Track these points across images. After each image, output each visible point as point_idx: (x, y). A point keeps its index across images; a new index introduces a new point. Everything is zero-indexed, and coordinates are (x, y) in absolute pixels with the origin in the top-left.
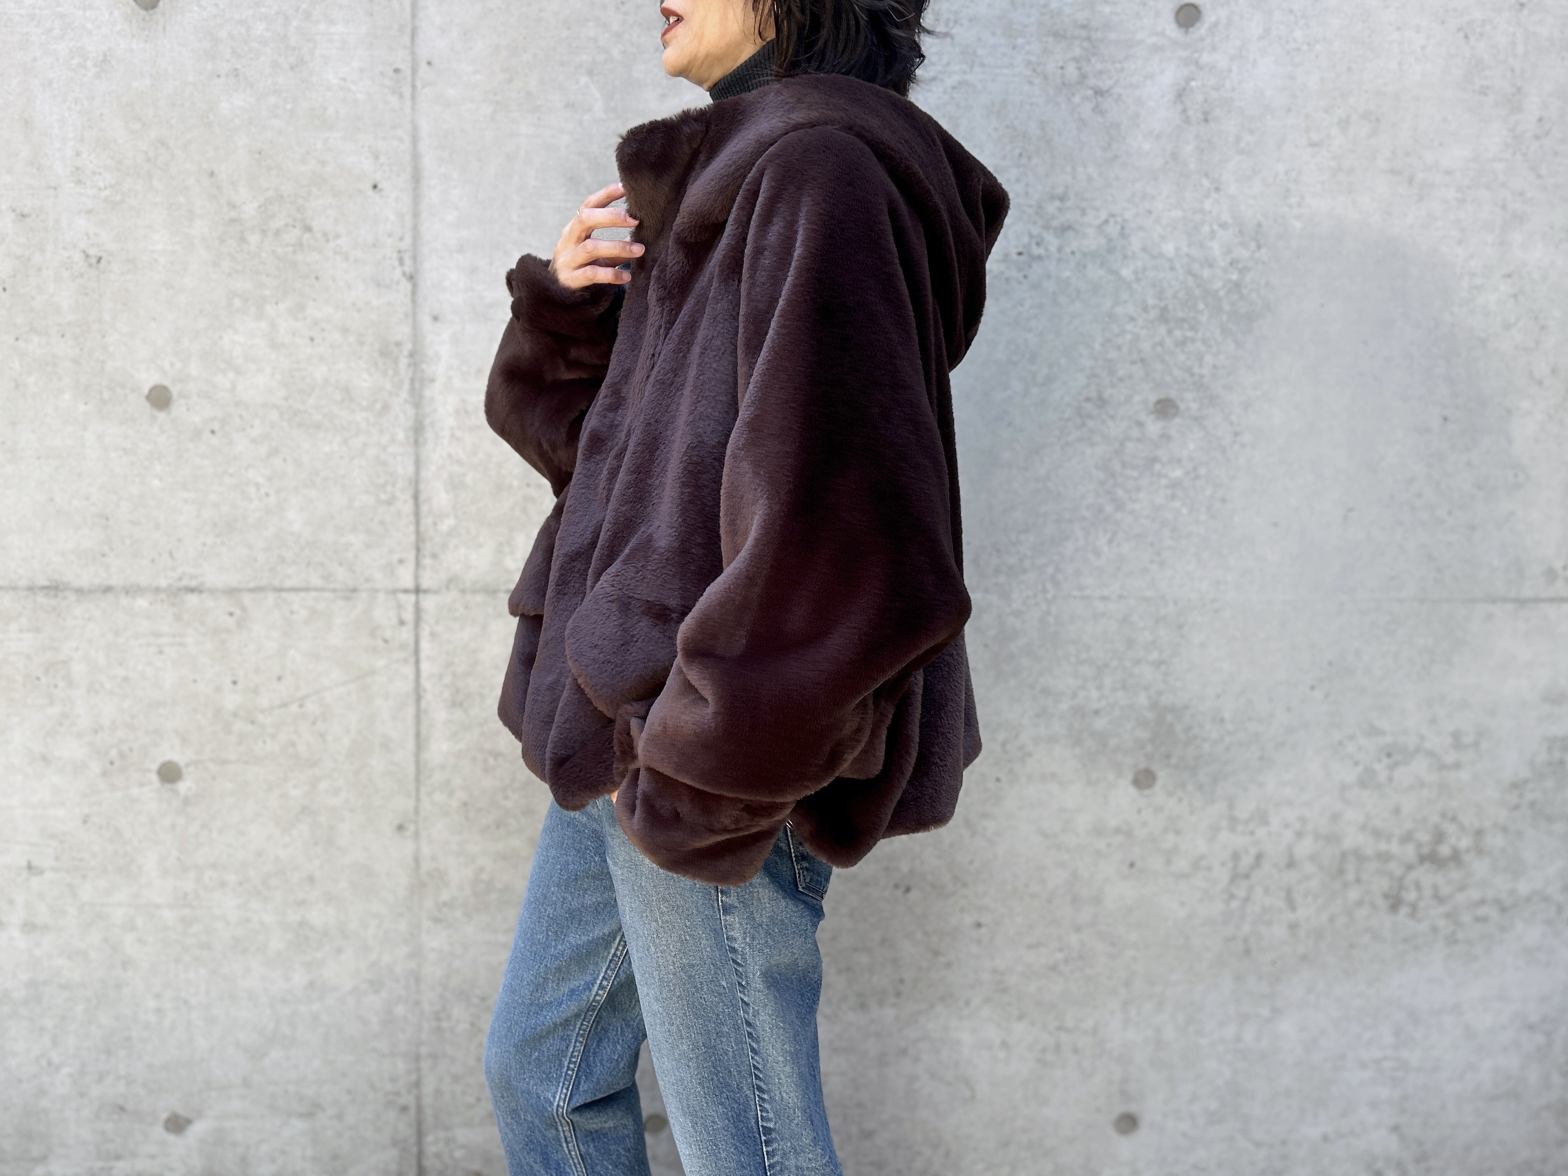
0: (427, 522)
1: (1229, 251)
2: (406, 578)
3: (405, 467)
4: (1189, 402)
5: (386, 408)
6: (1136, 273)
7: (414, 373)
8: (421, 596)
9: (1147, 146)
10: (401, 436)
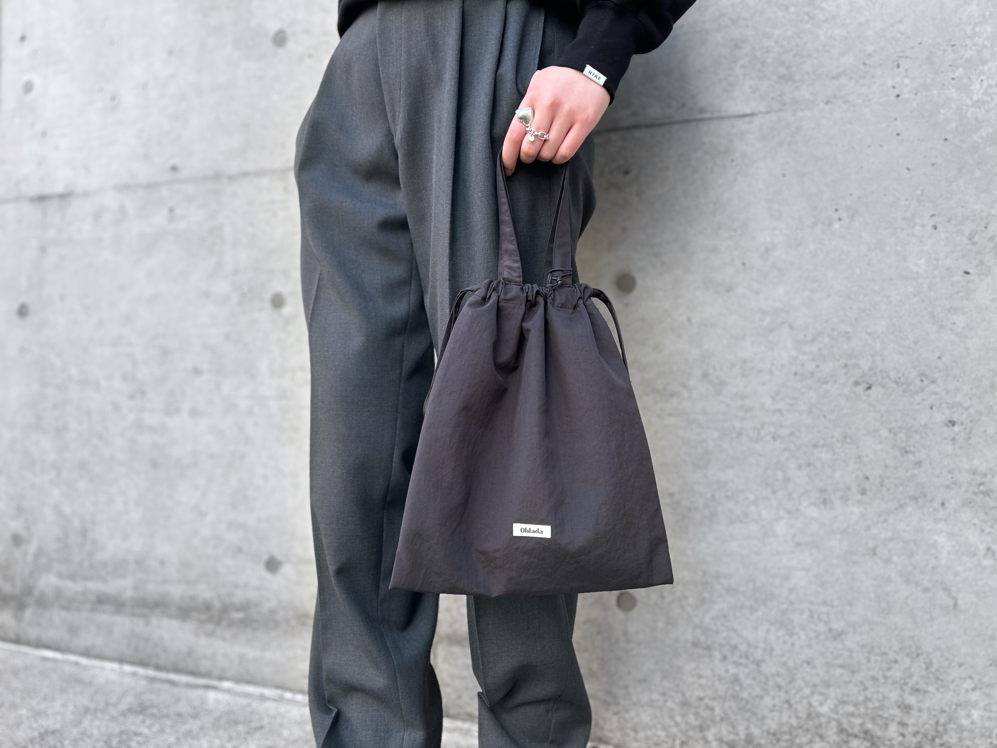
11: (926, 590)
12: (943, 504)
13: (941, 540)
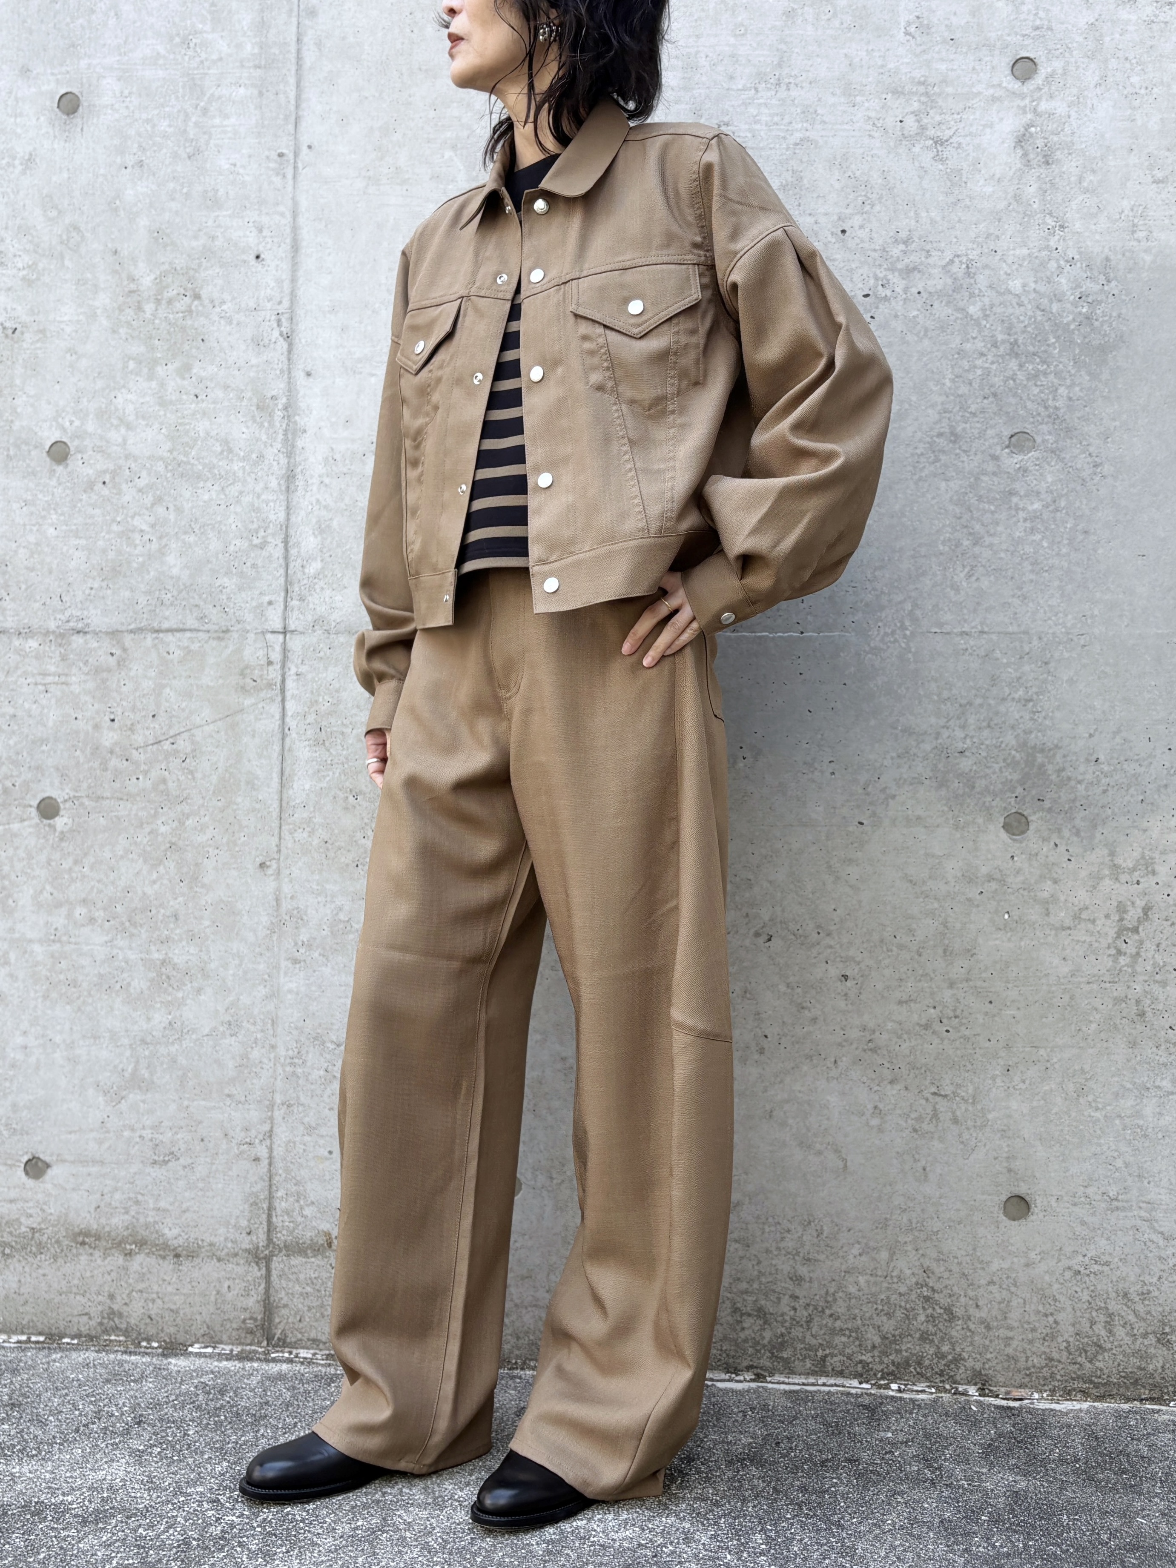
0: (294, 565)
1: (1079, 286)
2: (274, 619)
3: (277, 515)
4: (1045, 434)
5: (261, 456)
6: (984, 310)
7: (288, 425)
8: (288, 636)
9: (989, 189)
10: (274, 484)
11: (820, 1153)
12: (835, 1062)
13: (833, 1099)
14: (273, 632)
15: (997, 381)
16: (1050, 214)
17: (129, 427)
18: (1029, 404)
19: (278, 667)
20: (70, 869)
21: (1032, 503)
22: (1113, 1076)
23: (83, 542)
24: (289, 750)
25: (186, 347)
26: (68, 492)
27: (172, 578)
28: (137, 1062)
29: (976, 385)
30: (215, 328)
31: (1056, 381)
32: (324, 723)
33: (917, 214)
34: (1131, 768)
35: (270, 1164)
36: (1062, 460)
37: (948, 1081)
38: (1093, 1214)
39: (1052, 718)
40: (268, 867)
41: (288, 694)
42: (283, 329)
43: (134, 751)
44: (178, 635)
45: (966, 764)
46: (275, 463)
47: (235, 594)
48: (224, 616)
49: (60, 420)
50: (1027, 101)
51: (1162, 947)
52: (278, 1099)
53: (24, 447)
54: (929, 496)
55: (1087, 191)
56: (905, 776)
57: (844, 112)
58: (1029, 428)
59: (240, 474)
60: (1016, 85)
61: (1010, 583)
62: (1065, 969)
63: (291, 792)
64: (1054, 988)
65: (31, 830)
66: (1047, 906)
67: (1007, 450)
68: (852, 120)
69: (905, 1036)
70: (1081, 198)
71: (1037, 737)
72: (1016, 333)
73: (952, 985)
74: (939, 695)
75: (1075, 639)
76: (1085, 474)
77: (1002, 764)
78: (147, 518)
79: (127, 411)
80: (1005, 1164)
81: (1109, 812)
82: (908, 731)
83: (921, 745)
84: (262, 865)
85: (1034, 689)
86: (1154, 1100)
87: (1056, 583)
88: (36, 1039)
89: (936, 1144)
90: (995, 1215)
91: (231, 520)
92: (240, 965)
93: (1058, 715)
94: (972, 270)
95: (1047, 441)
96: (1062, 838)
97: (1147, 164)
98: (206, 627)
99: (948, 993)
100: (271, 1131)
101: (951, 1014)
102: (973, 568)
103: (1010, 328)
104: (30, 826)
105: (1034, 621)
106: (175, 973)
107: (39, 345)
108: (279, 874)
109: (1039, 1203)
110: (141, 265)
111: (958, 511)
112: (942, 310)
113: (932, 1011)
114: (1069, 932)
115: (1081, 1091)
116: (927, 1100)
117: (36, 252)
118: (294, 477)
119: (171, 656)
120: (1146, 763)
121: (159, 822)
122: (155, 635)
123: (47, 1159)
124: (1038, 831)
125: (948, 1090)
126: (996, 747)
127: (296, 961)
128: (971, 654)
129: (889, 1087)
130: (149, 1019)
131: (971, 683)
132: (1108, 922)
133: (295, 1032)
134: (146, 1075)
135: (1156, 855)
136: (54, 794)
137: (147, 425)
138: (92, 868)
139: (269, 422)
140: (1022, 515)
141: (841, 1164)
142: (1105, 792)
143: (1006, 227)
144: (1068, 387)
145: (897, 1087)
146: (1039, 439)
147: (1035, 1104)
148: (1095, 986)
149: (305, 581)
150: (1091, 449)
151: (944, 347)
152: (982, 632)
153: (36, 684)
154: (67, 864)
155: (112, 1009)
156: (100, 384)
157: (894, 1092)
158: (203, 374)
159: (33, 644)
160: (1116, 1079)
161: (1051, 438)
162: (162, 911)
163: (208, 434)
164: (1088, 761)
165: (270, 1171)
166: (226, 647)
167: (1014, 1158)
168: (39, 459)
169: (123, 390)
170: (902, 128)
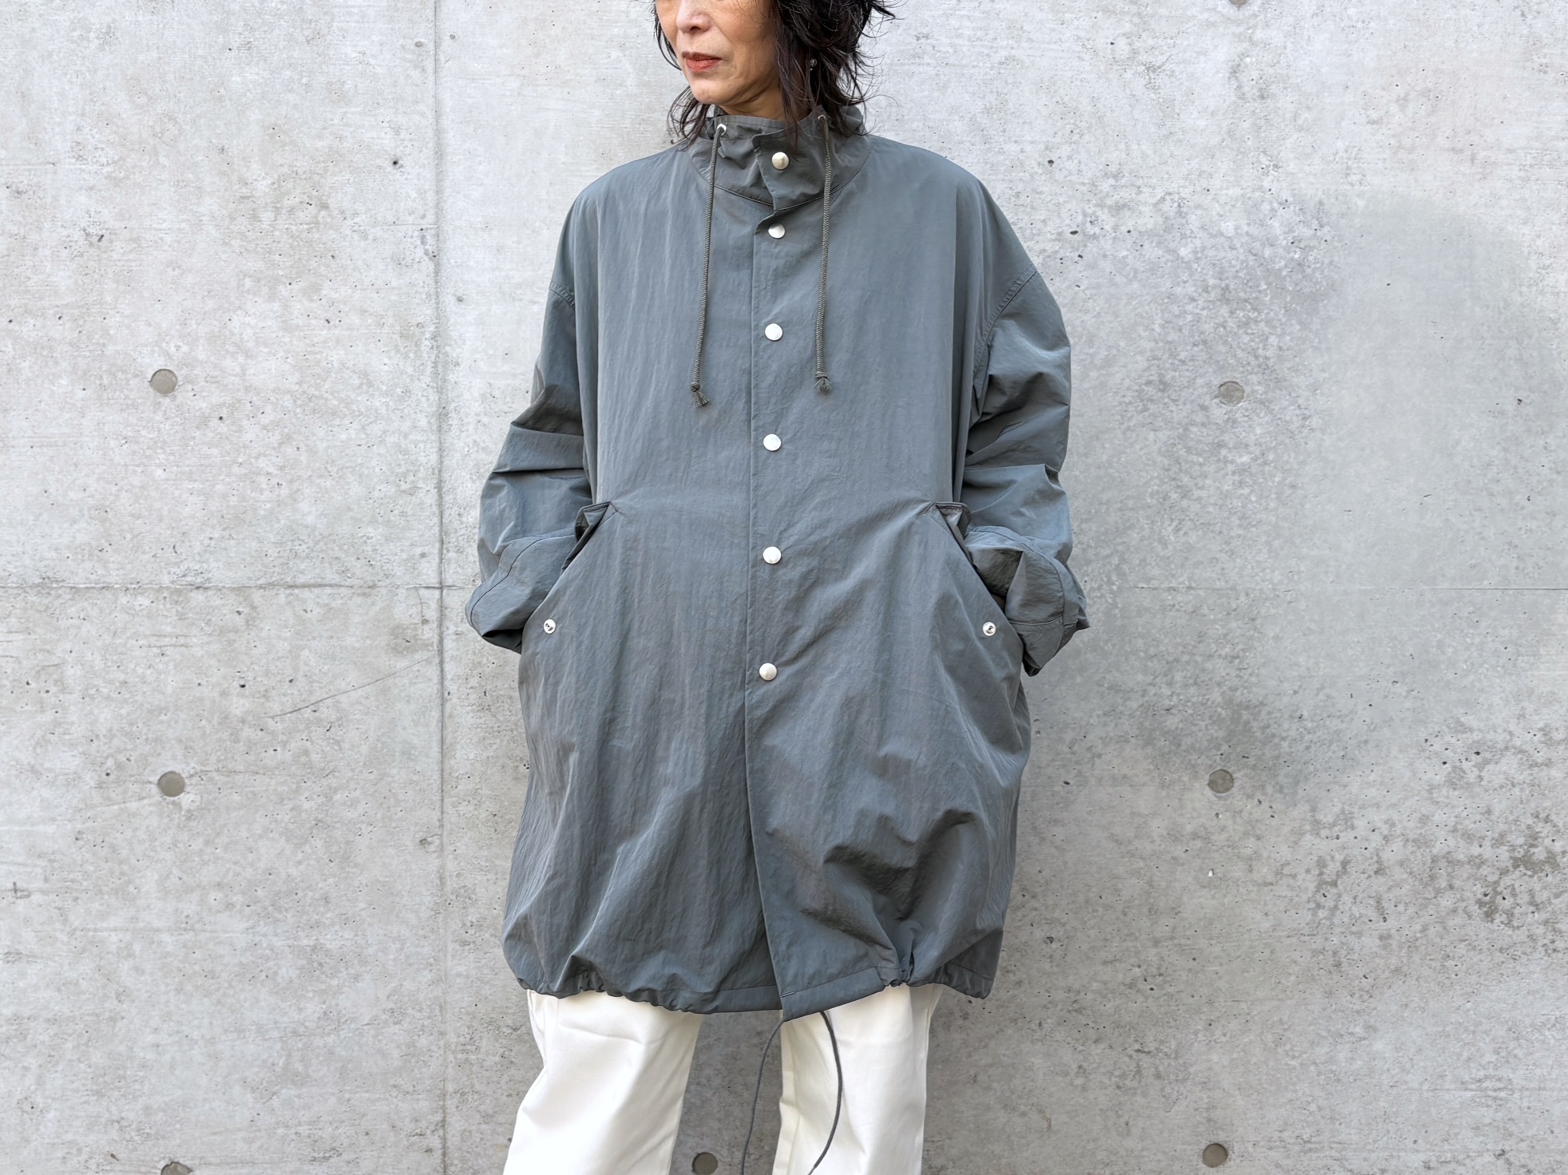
0: (450, 514)
1: (1291, 231)
2: (428, 572)
3: (428, 456)
4: (1254, 384)
5: (407, 392)
6: (1195, 252)
7: (437, 356)
8: (445, 591)
9: (1202, 123)
10: (423, 422)
14: (428, 588)
15: (1208, 327)
16: (1264, 152)
17: (248, 355)
18: (1240, 354)
19: (435, 625)
20: (201, 850)
21: (1241, 456)
22: (1310, 1025)
23: (197, 486)
24: (450, 716)
25: (313, 264)
26: (177, 428)
27: (307, 527)
28: (289, 1056)
29: (1186, 332)
30: (347, 244)
31: (1266, 329)
32: (488, 687)
33: (1127, 147)
34: (1334, 724)
35: (444, 1155)
36: (1271, 412)
37: (1151, 1039)
38: (1288, 1157)
39: (1257, 675)
40: (430, 844)
41: (447, 656)
42: (427, 247)
43: (270, 720)
44: (316, 591)
45: (1172, 722)
46: (424, 399)
47: (381, 545)
48: (370, 570)
49: (164, 344)
50: (1242, 29)
51: (1358, 899)
52: (450, 1087)
53: (120, 375)
54: (1137, 447)
55: (1301, 129)
56: (1111, 734)
57: (1053, 30)
58: (1237, 377)
59: (383, 411)
60: (1231, 11)
61: (1218, 538)
62: (1266, 925)
63: (453, 762)
64: (1256, 943)
65: (151, 808)
66: (1250, 862)
67: (1217, 400)
68: (1060, 39)
69: (1110, 996)
70: (1295, 136)
71: (1242, 694)
72: (1227, 278)
73: (1156, 943)
74: (1146, 652)
75: (1282, 595)
76: (1293, 427)
77: (1208, 722)
78: (274, 459)
79: (246, 338)
80: (1205, 1115)
81: (1312, 768)
82: (1115, 688)
83: (1128, 703)
84: (423, 842)
85: (1241, 646)
86: (1347, 1046)
87: (1264, 539)
88: (170, 1035)
89: (1139, 1099)
90: (1195, 1163)
91: (374, 463)
92: (402, 949)
93: (1263, 671)
94: (1184, 210)
95: (1256, 391)
96: (1265, 794)
97: (1362, 102)
98: (349, 582)
99: (1153, 951)
100: (443, 1122)
101: (1155, 972)
102: (1181, 521)
103: (1221, 273)
104: (150, 805)
105: (1241, 577)
106: (328, 961)
107: (131, 256)
108: (442, 850)
109: (1236, 1150)
110: (254, 166)
111: (1166, 462)
112: (1152, 252)
113: (1137, 969)
114: (1270, 887)
115: (1279, 1040)
116: (1131, 1057)
117: (123, 146)
118: (446, 415)
119: (309, 615)
120: (1347, 719)
121: (303, 798)
122: (288, 592)
123: (188, 1163)
124: (1242, 788)
125: (1151, 1046)
126: (1202, 704)
127: (464, 943)
128: (1178, 610)
129: (1093, 1046)
130: (300, 1010)
131: (1178, 640)
132: (1309, 877)
133: (465, 1018)
134: (300, 1069)
135: (1356, 810)
136: (177, 768)
137: (269, 353)
138: (226, 850)
139: (415, 352)
140: (1230, 467)
141: (1045, 1124)
142: (1308, 748)
143: (1219, 164)
144: (1280, 336)
145: (1102, 1046)
146: (1248, 389)
147: (1235, 1056)
148: (1294, 940)
149: (463, 532)
150: (1300, 401)
151: (1154, 291)
152: (1190, 588)
153: (150, 646)
154: (198, 844)
155: (257, 1000)
156: (210, 304)
157: (1099, 1051)
158: (336, 296)
159: (143, 601)
160: (1312, 1028)
161: (1260, 389)
162: (311, 894)
163: (343, 365)
164: (1291, 716)
165: (444, 1161)
166: (373, 604)
167: (1214, 1107)
168: (138, 388)
169: (239, 312)
170: (1113, 51)
